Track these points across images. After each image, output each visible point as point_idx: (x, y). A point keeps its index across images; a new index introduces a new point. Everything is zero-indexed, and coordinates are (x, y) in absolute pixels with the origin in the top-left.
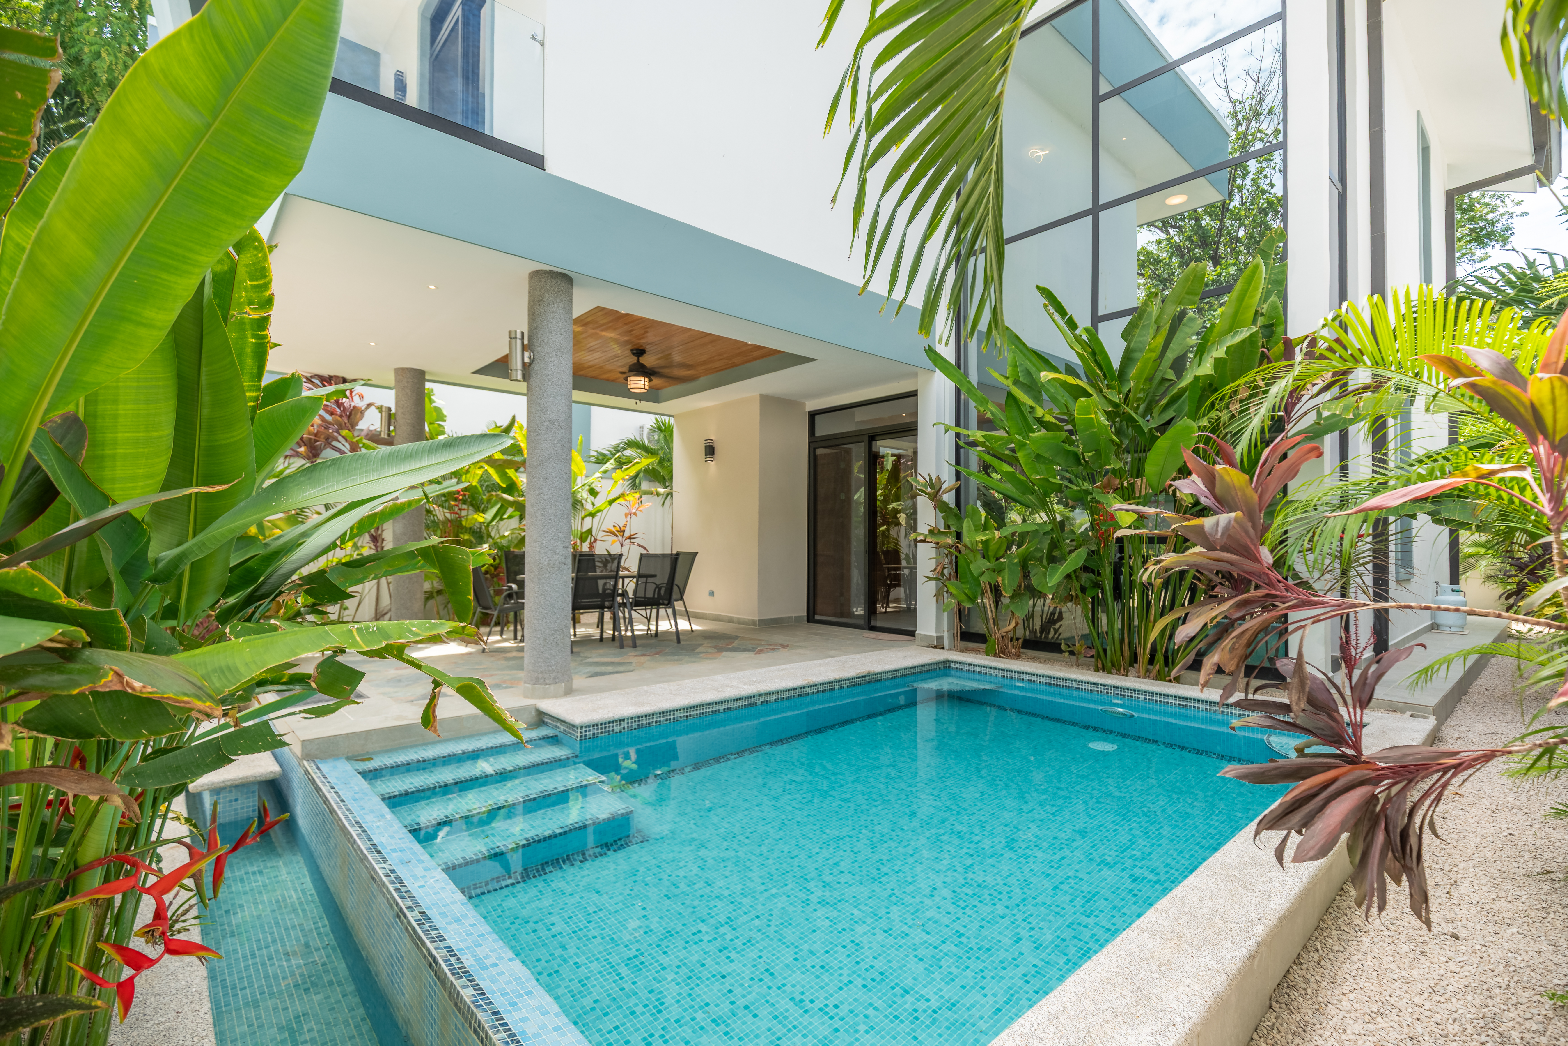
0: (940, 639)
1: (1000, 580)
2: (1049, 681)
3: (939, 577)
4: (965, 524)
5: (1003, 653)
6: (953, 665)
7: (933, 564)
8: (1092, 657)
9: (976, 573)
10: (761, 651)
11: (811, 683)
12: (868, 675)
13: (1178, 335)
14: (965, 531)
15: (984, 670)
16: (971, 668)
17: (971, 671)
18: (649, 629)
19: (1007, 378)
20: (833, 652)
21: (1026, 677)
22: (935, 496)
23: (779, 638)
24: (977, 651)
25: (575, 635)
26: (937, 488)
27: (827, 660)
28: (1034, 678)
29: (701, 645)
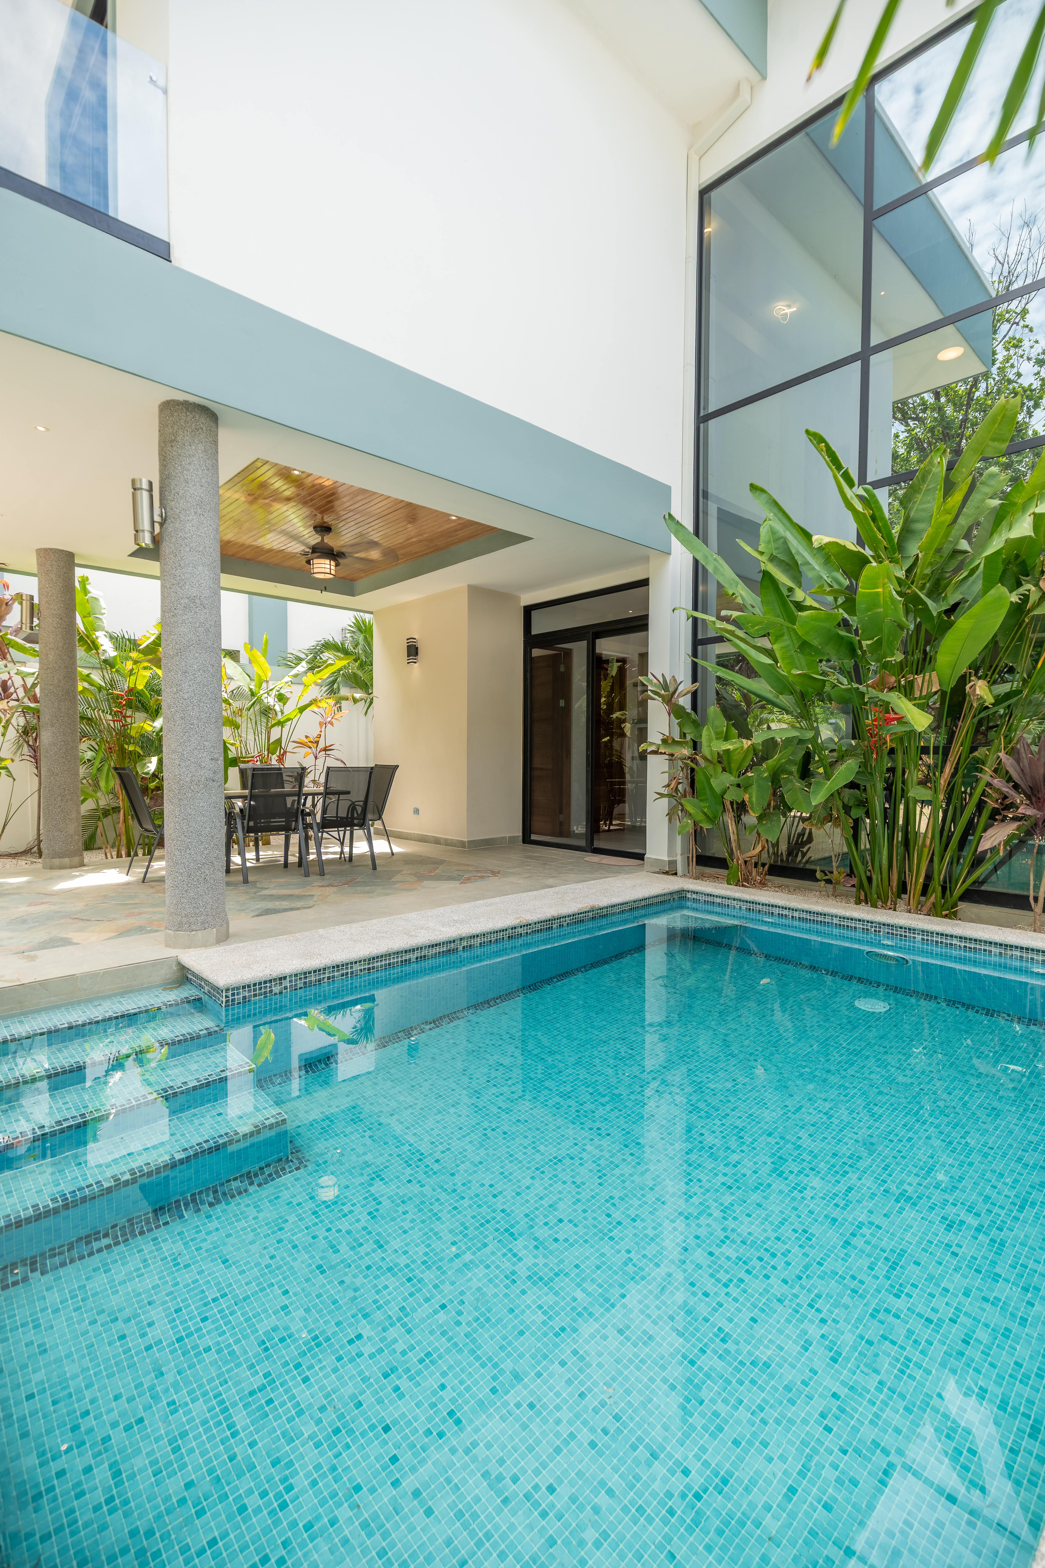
0: (672, 863)
1: (746, 797)
2: (804, 915)
3: (673, 794)
4: (705, 732)
5: (747, 880)
6: (689, 895)
7: (665, 779)
8: (853, 886)
9: (718, 790)
10: (468, 879)
11: (524, 922)
12: (592, 910)
13: (975, 497)
14: (704, 740)
15: (726, 902)
16: (710, 899)
17: (710, 901)
18: (342, 852)
19: (762, 553)
20: (550, 881)
21: (776, 911)
22: (669, 700)
23: (489, 861)
24: (715, 878)
25: (258, 859)
26: (671, 689)
27: (543, 892)
28: (785, 912)
29: (399, 872)
